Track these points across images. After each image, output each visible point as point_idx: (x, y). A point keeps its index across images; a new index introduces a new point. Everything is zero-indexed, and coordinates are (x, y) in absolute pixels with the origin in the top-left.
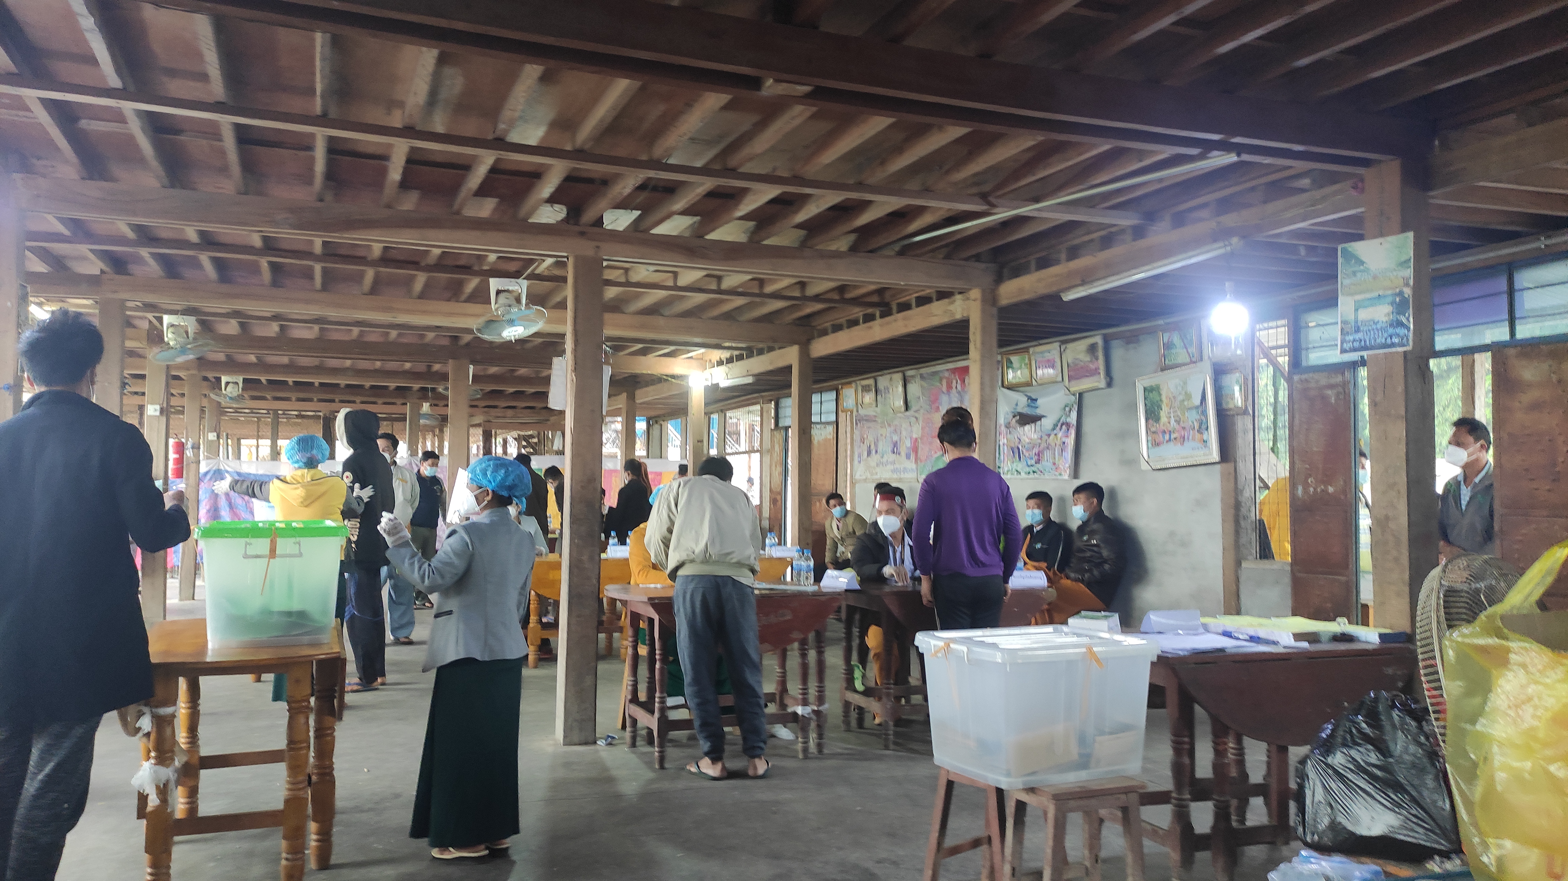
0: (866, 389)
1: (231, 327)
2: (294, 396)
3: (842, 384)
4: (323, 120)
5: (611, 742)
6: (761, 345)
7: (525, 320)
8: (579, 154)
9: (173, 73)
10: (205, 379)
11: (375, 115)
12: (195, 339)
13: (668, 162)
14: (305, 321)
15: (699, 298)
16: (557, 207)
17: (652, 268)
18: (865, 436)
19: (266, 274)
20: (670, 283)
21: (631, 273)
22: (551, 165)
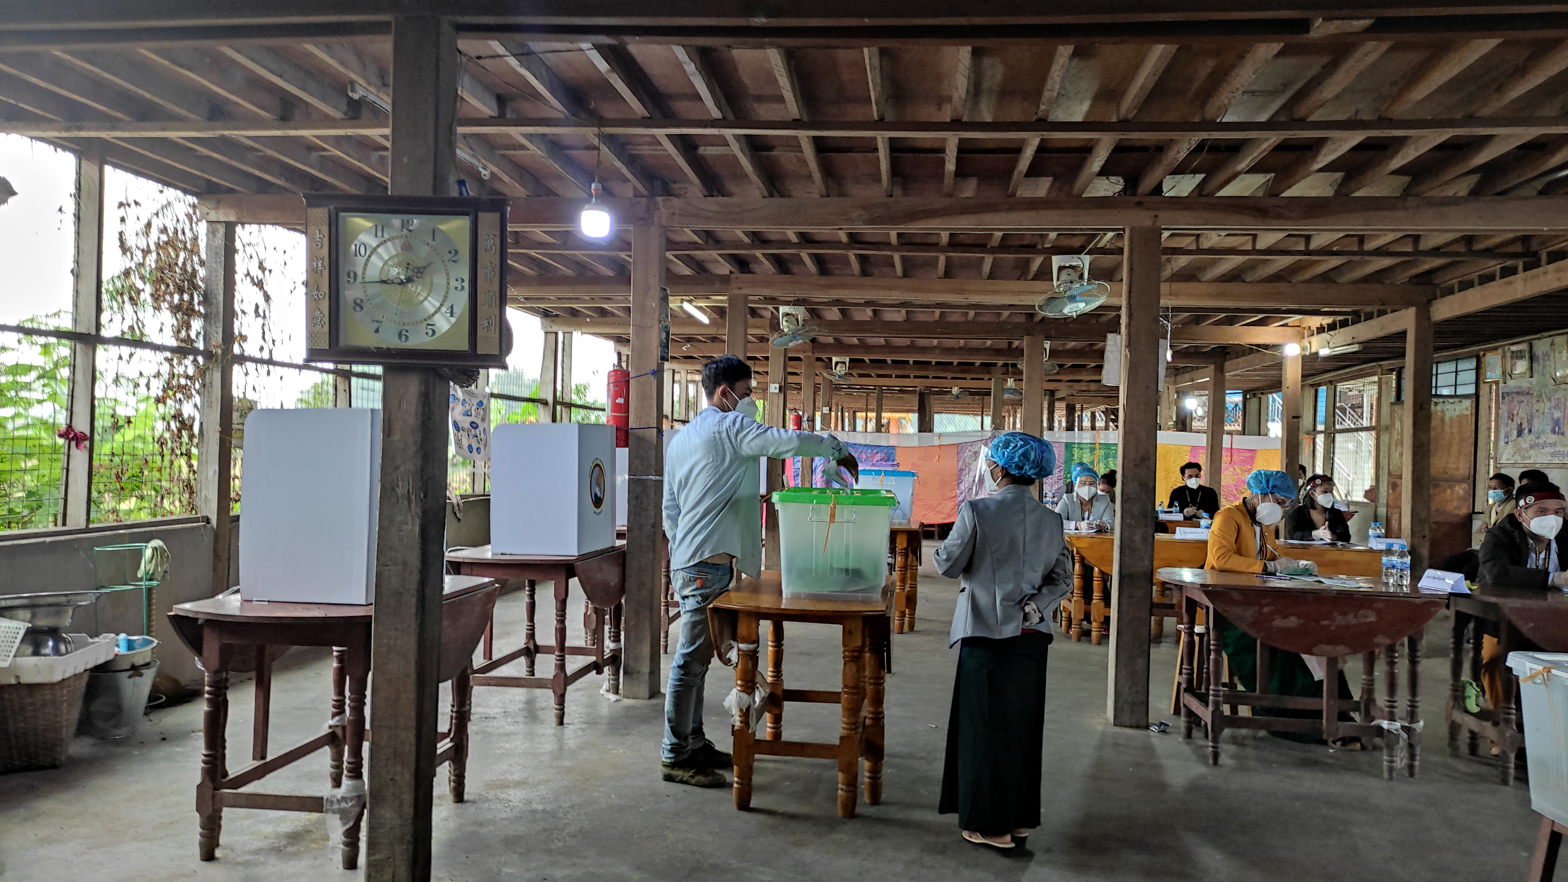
0: (1518, 356)
1: (833, 314)
2: (894, 373)
3: (1485, 350)
4: (880, 124)
5: (1164, 729)
6: (1368, 309)
7: (1087, 296)
8: (1123, 125)
9: (760, 99)
10: (819, 359)
11: (928, 113)
12: (803, 325)
13: (1224, 120)
14: (893, 306)
15: (1285, 261)
16: (1113, 179)
17: (1223, 233)
18: (1515, 412)
19: (855, 266)
20: (1249, 247)
21: (1201, 239)
22: (1098, 140)
